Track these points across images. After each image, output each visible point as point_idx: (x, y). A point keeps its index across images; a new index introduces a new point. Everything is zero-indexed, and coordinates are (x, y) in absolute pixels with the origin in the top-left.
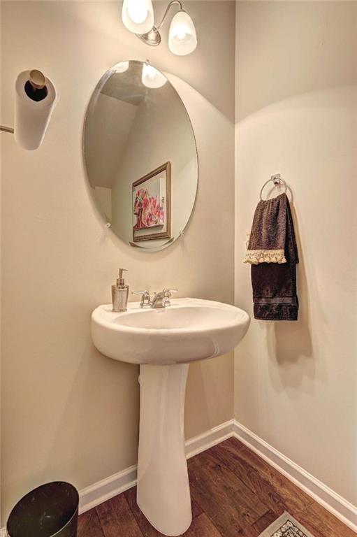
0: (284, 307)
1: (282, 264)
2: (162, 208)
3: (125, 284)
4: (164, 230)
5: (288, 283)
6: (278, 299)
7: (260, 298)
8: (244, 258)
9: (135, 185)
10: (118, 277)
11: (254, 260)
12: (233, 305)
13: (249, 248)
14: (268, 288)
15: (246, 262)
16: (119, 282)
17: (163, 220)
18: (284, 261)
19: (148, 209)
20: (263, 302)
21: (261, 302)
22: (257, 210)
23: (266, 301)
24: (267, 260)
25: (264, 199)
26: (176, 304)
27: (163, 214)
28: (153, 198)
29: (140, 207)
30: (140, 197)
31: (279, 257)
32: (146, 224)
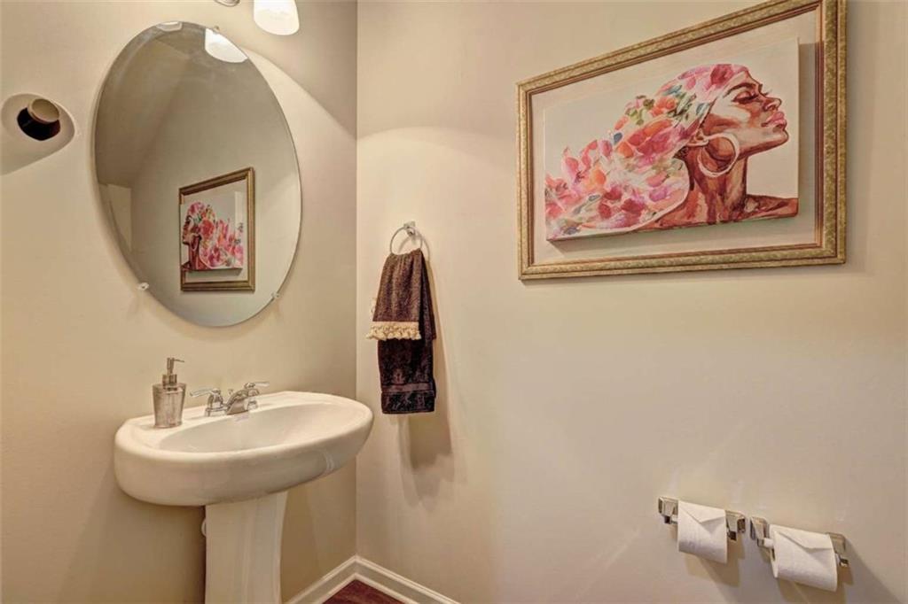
0: (419, 396)
1: (416, 341)
2: (239, 241)
3: (179, 380)
4: (243, 277)
5: (423, 364)
6: (411, 385)
7: (390, 384)
8: (368, 333)
9: (186, 191)
10: (165, 372)
11: (381, 336)
12: (355, 399)
13: (375, 319)
14: (398, 371)
15: (371, 338)
16: (167, 380)
17: (241, 260)
18: (418, 337)
19: (211, 239)
20: (393, 390)
21: (390, 391)
22: (385, 268)
23: (397, 388)
24: (397, 336)
25: (396, 253)
26: (268, 403)
27: (241, 251)
28: (221, 222)
29: (196, 234)
30: (195, 216)
31: (412, 332)
32: (208, 264)
